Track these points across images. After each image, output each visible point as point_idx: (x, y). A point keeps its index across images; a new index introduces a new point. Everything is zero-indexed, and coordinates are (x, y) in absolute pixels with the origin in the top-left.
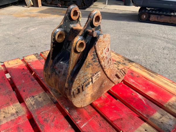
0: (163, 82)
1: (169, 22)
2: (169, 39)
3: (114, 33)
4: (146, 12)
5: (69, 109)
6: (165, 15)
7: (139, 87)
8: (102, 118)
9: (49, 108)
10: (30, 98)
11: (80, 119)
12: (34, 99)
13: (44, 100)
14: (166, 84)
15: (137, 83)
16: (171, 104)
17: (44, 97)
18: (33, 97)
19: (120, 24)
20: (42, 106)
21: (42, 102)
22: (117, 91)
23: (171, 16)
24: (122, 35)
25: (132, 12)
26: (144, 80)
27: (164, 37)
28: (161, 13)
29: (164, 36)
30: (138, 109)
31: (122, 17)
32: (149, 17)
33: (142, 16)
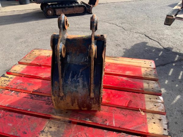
0: (126, 61)
1: (73, 13)
2: (83, 28)
3: (31, 36)
4: (50, 8)
5: (89, 119)
6: (69, 7)
7: (117, 72)
8: (120, 109)
9: (72, 130)
10: (41, 135)
11: (106, 121)
12: (47, 133)
13: (58, 127)
14: (129, 62)
15: (113, 70)
16: (145, 74)
17: (54, 125)
18: (43, 131)
19: (30, 25)
20: (63, 133)
21: (58, 131)
22: (107, 83)
23: (73, 7)
24: (40, 36)
25: (34, 10)
26: (115, 65)
27: (78, 28)
28: (64, 6)
29: (77, 26)
30: (132, 88)
31: (26, 17)
32: (55, 12)
33: (48, 12)
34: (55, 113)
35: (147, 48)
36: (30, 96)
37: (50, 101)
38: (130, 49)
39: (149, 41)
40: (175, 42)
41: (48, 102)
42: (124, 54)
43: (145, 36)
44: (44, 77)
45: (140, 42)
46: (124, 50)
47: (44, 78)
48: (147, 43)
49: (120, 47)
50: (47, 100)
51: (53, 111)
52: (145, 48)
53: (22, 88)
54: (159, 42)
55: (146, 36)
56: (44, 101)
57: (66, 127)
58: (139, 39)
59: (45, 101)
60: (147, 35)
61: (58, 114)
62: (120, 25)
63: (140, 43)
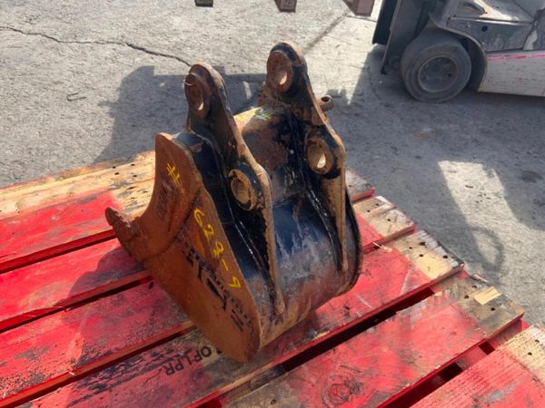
9: (309, 382)
11: (348, 309)
13: (272, 403)
34: (225, 377)
35: (162, 85)
36: (86, 385)
37: (171, 359)
38: (119, 100)
39: (152, 61)
40: (218, 48)
41: (167, 365)
42: (113, 120)
43: (130, 48)
44: (54, 303)
45: (132, 70)
46: (107, 109)
47: (57, 305)
48: (152, 68)
49: (83, 101)
50: (157, 362)
51: (214, 375)
52: (156, 84)
53: (17, 382)
54: (180, 56)
55: (134, 47)
56: (149, 370)
57: (292, 387)
58: (120, 60)
59: (155, 366)
60: (135, 44)
61: (236, 373)
62: (28, 27)
63: (132, 73)
